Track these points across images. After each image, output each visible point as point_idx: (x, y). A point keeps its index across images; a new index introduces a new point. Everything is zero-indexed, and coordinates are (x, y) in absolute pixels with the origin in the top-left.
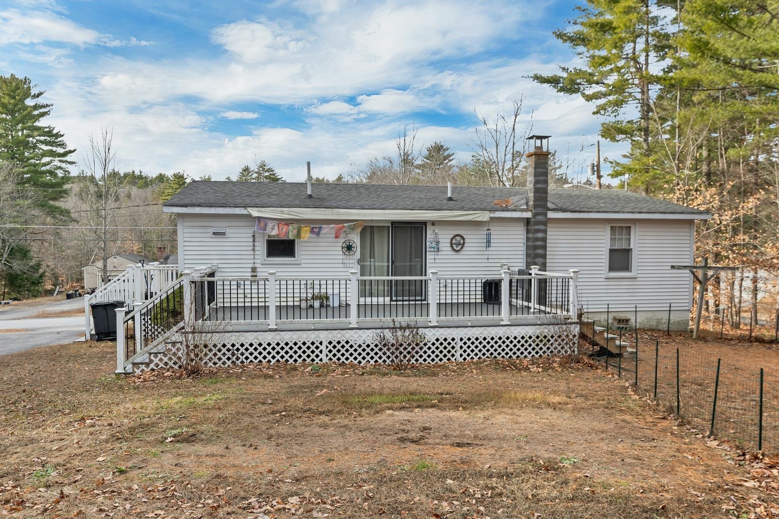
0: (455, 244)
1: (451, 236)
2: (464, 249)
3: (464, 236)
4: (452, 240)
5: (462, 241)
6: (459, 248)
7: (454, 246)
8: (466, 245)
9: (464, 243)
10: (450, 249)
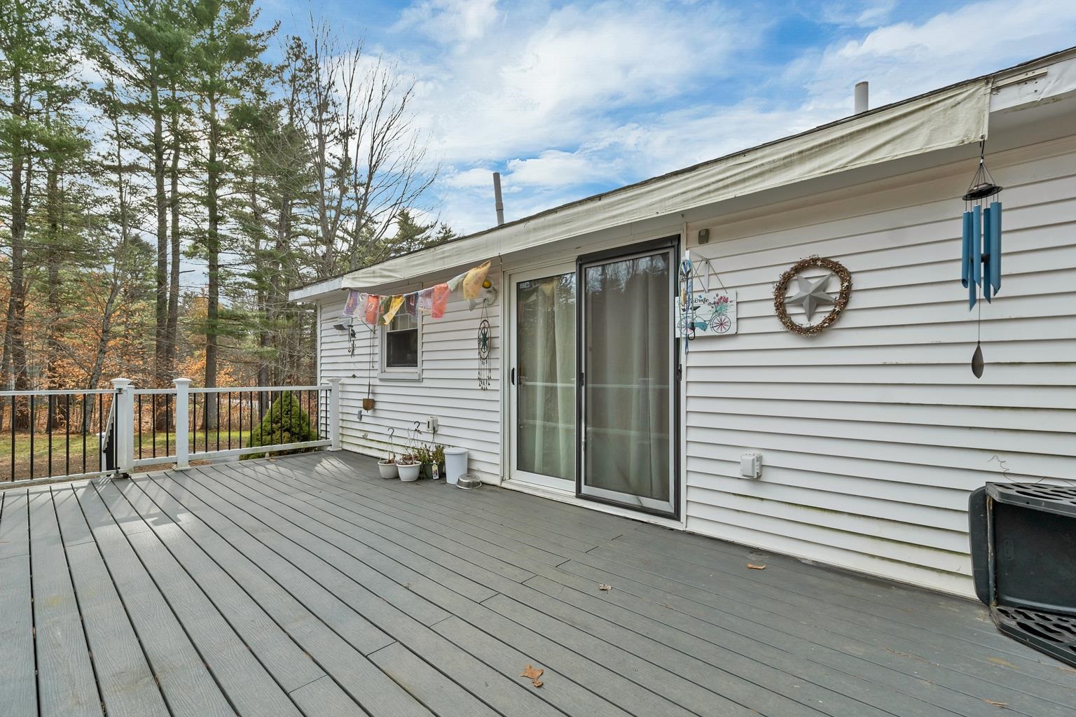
0: (798, 302)
1: (776, 275)
2: (849, 320)
3: (848, 264)
4: (783, 286)
5: (835, 286)
6: (817, 320)
7: (791, 310)
8: (856, 301)
9: (846, 294)
10: (776, 325)
